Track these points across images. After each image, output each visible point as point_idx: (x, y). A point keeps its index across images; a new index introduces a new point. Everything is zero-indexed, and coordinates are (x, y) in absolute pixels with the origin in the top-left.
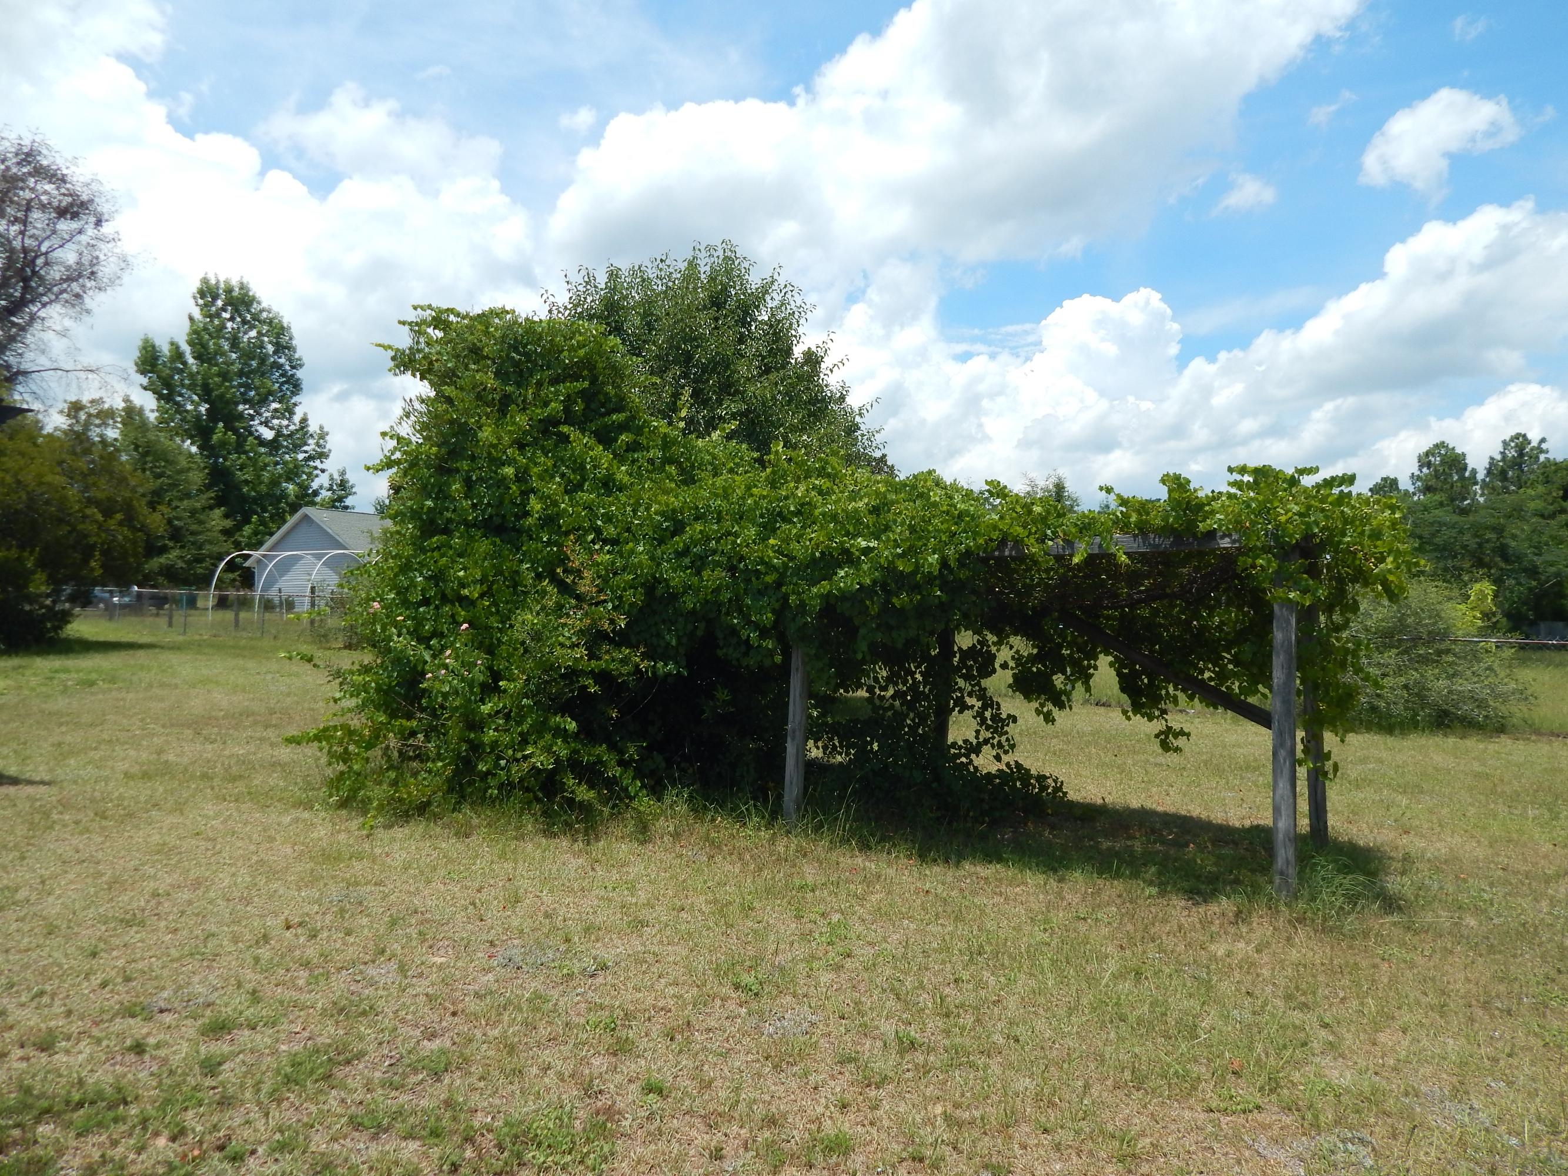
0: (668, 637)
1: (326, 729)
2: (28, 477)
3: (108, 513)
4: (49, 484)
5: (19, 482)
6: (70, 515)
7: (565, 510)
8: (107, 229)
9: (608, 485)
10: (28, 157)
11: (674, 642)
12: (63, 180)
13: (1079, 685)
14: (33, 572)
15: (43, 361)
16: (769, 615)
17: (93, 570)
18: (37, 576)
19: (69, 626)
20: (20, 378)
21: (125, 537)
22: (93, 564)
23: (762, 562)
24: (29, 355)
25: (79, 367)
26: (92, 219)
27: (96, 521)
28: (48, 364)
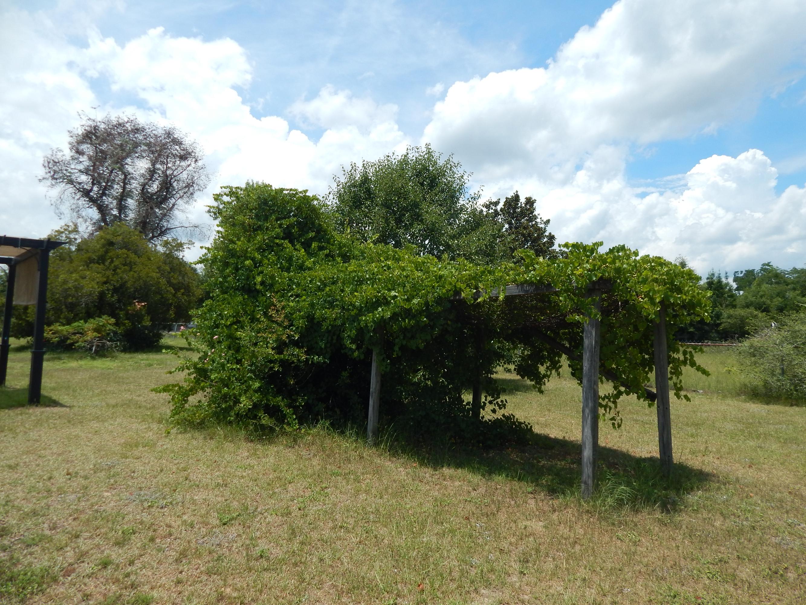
0: (321, 343)
1: (168, 386)
2: (143, 274)
3: (177, 289)
4: (152, 277)
5: (140, 277)
6: (161, 290)
7: (278, 281)
8: (200, 163)
9: (301, 268)
10: (169, 134)
11: (323, 346)
12: (181, 143)
13: (553, 371)
14: (145, 316)
15: (177, 224)
16: (354, 331)
17: (171, 315)
18: (146, 318)
19: (162, 340)
20: (168, 231)
21: (185, 300)
22: (171, 312)
23: (351, 304)
24: (171, 221)
25: (191, 225)
26: (194, 160)
27: (171, 293)
28: (179, 225)
